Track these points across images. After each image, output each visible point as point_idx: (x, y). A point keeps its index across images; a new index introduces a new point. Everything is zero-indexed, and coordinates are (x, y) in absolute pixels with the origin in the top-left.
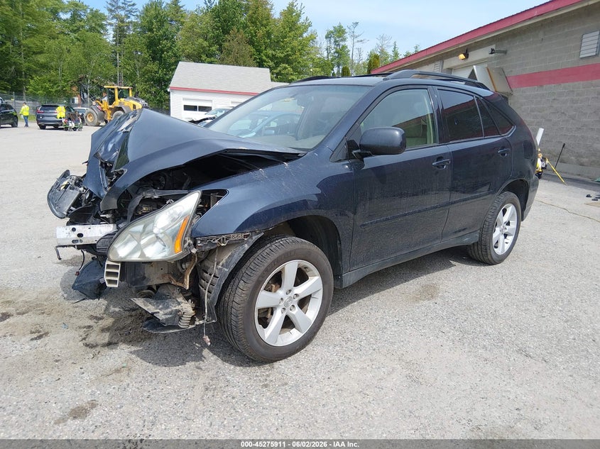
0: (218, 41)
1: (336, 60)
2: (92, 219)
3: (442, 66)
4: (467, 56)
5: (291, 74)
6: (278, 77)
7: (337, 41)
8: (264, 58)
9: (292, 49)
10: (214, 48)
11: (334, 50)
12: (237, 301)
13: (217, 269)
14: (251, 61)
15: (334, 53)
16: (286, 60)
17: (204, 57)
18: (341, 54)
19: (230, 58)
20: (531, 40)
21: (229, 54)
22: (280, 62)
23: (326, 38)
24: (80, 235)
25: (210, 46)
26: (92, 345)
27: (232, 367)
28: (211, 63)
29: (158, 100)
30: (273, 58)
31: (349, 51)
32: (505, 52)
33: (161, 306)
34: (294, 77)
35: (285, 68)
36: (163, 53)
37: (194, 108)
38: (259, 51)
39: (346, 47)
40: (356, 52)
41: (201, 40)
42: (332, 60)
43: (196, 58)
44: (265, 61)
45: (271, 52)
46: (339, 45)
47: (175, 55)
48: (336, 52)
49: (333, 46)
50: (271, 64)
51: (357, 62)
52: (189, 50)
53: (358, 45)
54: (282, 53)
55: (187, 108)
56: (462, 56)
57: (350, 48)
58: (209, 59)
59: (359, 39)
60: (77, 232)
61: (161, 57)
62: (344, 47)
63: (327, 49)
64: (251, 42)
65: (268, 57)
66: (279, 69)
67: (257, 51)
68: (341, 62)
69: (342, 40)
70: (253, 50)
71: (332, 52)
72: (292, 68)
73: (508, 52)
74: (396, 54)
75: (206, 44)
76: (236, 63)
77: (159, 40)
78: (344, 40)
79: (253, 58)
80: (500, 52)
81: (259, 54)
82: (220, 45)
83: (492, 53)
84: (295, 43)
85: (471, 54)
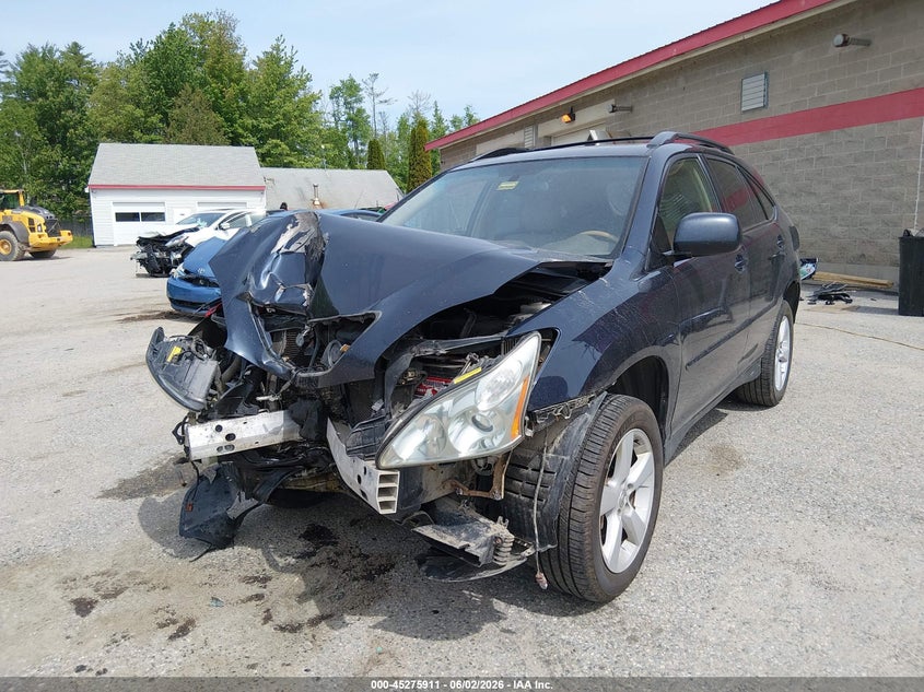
0: (158, 107)
1: (352, 131)
2: (242, 407)
3: (537, 134)
4: (573, 117)
5: (288, 155)
6: (266, 159)
7: (349, 103)
8: (240, 131)
9: (284, 115)
10: (155, 119)
11: (346, 116)
12: (579, 507)
13: (547, 458)
14: (221, 138)
15: (347, 120)
16: (276, 132)
17: (137, 134)
18: (357, 122)
19: (185, 133)
20: (668, 89)
21: (180, 128)
22: (268, 137)
23: (331, 98)
24: (230, 437)
25: (147, 116)
26: (292, 626)
27: (555, 619)
28: (151, 142)
29: (64, 209)
30: (255, 130)
31: (368, 117)
32: (631, 109)
33: (463, 535)
34: (292, 159)
35: (277, 146)
36: (67, 130)
37: (133, 217)
38: (231, 121)
39: (364, 111)
40: (378, 118)
41: (130, 107)
42: (344, 131)
43: (125, 136)
44: (243, 137)
45: (250, 122)
46: (353, 108)
47: (89, 133)
48: (350, 119)
49: (343, 109)
50: (252, 139)
51: (381, 133)
52: (110, 124)
53: (380, 108)
54: (269, 123)
55: (121, 217)
56: (566, 118)
57: (369, 112)
58: (146, 137)
59: (382, 98)
60: (224, 433)
61: (64, 138)
62: (360, 111)
63: (334, 115)
64: (216, 108)
65: (245, 128)
66: (267, 147)
67: (227, 120)
68: (358, 134)
69: (356, 101)
70: (220, 119)
71: (343, 118)
72: (287, 144)
73: (635, 109)
74: (440, 120)
75: (139, 112)
76: (195, 140)
77: (60, 111)
78: (360, 100)
79: (222, 133)
80: (623, 109)
81: (232, 126)
82: (165, 114)
83: (613, 111)
84: (288, 107)
85: (578, 114)
